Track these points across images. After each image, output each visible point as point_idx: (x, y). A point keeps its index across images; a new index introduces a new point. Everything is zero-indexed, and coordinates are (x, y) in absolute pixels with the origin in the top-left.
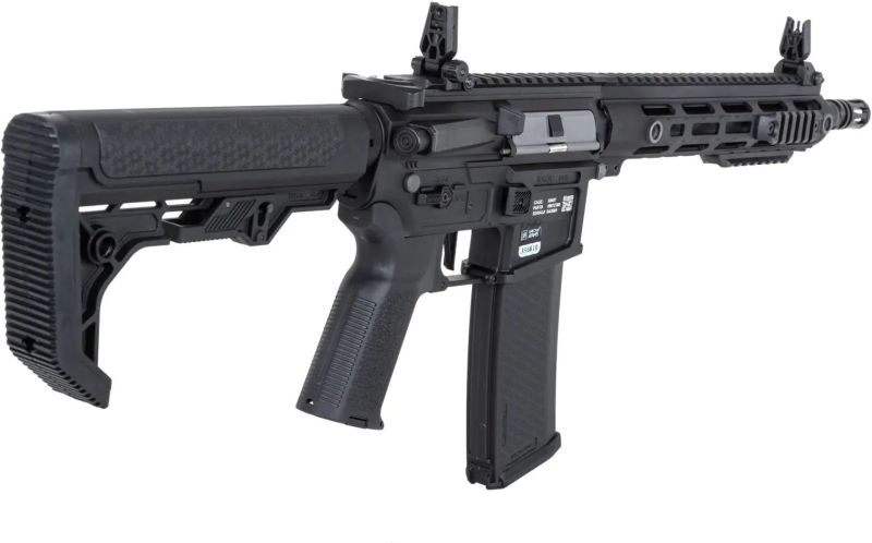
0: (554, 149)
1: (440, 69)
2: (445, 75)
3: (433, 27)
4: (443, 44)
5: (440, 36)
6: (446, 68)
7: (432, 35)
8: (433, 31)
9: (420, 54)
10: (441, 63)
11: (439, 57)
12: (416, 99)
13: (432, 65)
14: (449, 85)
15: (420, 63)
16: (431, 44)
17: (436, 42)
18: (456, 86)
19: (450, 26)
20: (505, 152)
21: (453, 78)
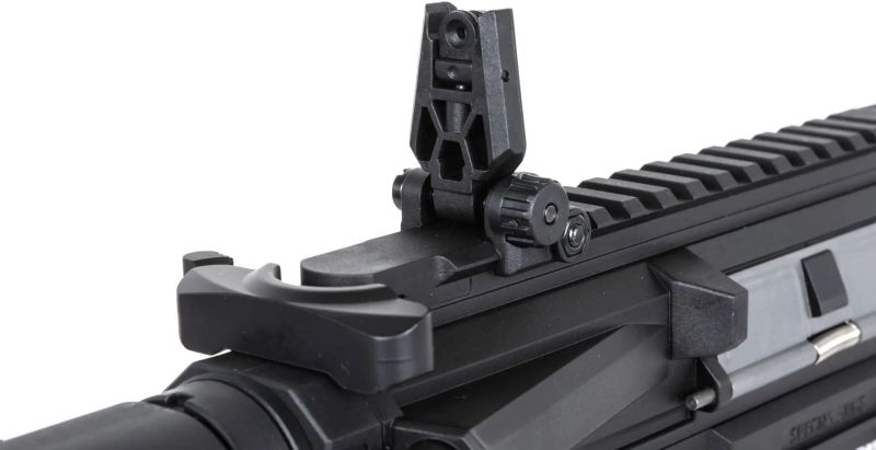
0: (826, 348)
1: (479, 208)
2: (497, 228)
3: (441, 83)
4: (478, 132)
5: (467, 108)
6: (497, 204)
7: (441, 106)
8: (443, 93)
9: (413, 163)
10: (481, 191)
11: (471, 171)
12: (405, 354)
13: (453, 197)
14: (514, 258)
15: (418, 192)
16: (442, 136)
17: (456, 127)
18: (536, 256)
19: (491, 72)
20: (701, 400)
21: (522, 236)
